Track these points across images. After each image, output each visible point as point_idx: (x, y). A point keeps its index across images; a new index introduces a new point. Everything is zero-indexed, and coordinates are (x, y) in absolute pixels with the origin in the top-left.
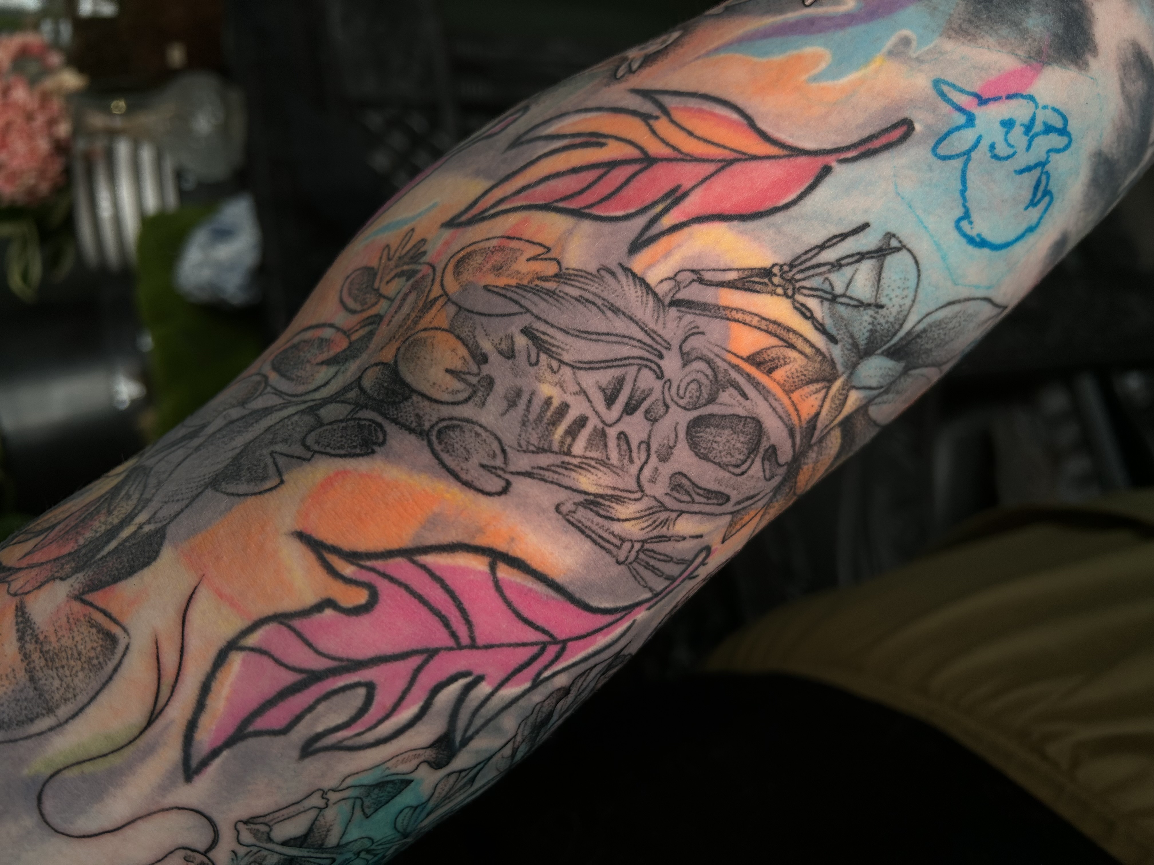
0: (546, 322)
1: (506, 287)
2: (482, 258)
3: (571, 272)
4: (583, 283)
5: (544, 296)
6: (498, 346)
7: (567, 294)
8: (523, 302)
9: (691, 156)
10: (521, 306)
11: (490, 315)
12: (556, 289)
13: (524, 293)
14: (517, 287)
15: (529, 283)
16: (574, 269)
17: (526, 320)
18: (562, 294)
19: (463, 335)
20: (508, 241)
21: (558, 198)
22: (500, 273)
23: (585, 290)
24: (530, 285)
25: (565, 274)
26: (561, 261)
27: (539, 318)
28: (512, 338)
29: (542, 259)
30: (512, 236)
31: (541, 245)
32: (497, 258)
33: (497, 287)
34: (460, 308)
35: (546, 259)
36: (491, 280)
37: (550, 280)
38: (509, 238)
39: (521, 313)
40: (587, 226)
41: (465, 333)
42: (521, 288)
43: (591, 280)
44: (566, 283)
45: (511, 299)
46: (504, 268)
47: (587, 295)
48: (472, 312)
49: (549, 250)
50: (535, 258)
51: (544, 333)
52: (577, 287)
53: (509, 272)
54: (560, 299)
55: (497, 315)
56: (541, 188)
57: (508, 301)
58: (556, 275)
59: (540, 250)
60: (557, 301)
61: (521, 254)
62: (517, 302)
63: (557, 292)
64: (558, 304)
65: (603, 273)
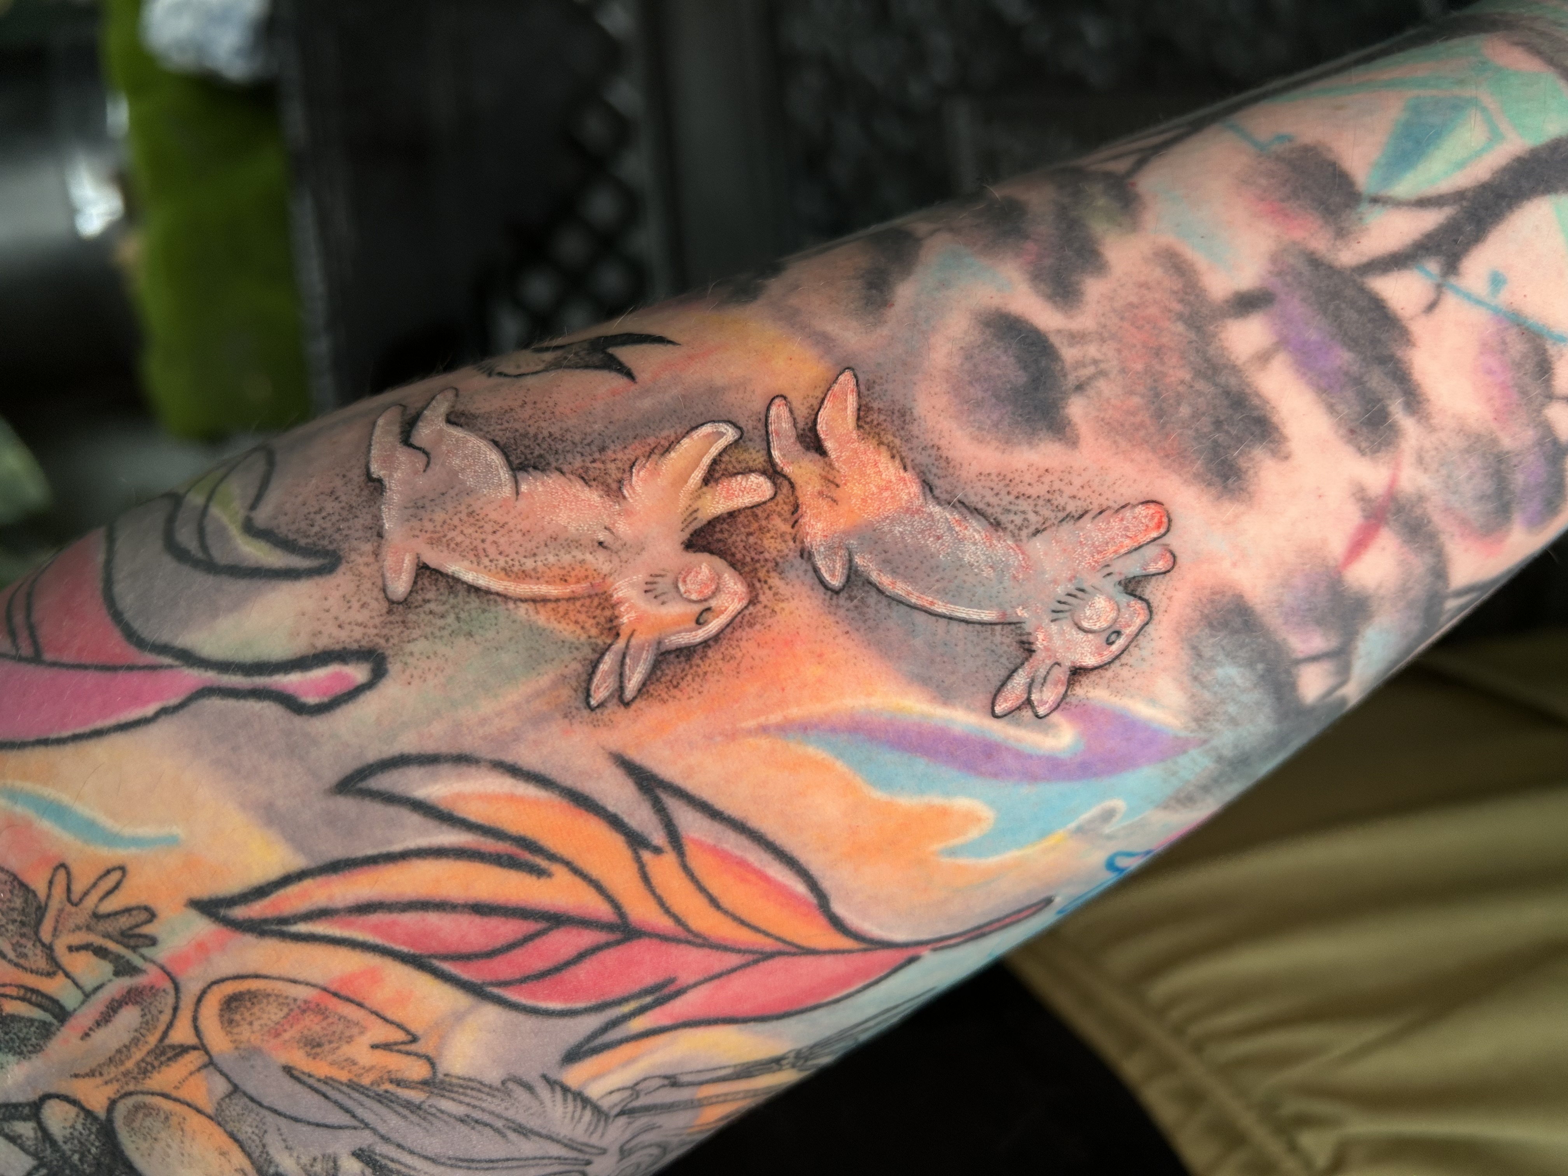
0: (399, 1146)
1: (326, 1081)
2: (281, 1014)
3: (455, 1081)
4: (472, 1097)
5: (401, 1110)
6: (308, 1167)
7: (442, 1112)
8: (359, 1111)
9: (705, 939)
10: (354, 1116)
11: (296, 1120)
12: (423, 1102)
13: (363, 1098)
14: (348, 1086)
15: (372, 1084)
16: (459, 1078)
17: (365, 1139)
18: (433, 1110)
19: (241, 1137)
20: (335, 1000)
21: (442, 950)
22: (318, 1054)
23: (474, 1107)
24: (375, 1088)
25: (442, 1082)
26: (437, 1061)
27: (385, 1139)
28: (335, 1162)
29: (399, 1051)
30: (343, 993)
31: (400, 1026)
32: (312, 1025)
33: (310, 1076)
34: (236, 1089)
35: (408, 1053)
36: (299, 1059)
37: (413, 1088)
38: (336, 995)
39: (355, 1128)
40: (490, 1013)
41: (246, 1131)
42: (358, 1091)
43: (488, 1094)
44: (442, 1096)
45: (336, 1102)
46: (327, 1047)
47: (477, 1114)
48: (260, 1104)
49: (414, 1039)
50: (387, 1047)
51: (392, 1160)
52: (461, 1102)
53: (334, 1057)
54: (430, 1117)
55: (309, 1123)
56: (409, 919)
57: (330, 1105)
58: (425, 1083)
59: (400, 1036)
60: (424, 1119)
61: (362, 1033)
62: (347, 1111)
63: (425, 1106)
64: (424, 1124)
65: (511, 1085)
